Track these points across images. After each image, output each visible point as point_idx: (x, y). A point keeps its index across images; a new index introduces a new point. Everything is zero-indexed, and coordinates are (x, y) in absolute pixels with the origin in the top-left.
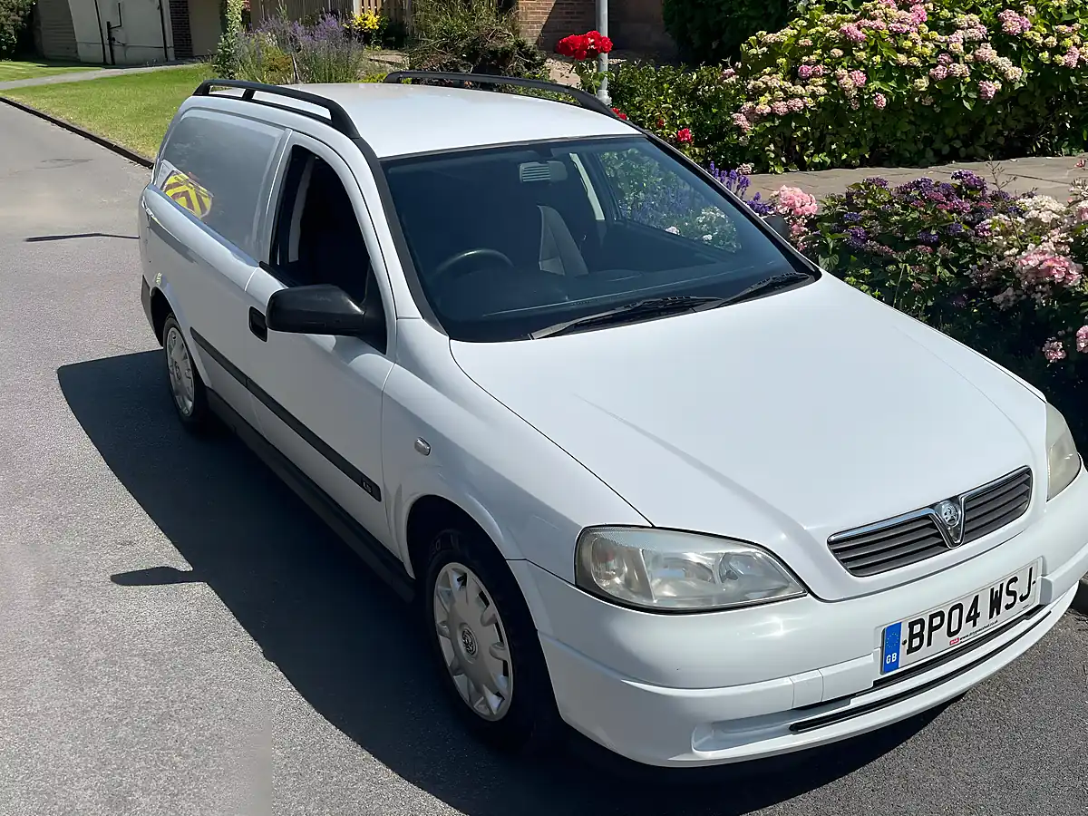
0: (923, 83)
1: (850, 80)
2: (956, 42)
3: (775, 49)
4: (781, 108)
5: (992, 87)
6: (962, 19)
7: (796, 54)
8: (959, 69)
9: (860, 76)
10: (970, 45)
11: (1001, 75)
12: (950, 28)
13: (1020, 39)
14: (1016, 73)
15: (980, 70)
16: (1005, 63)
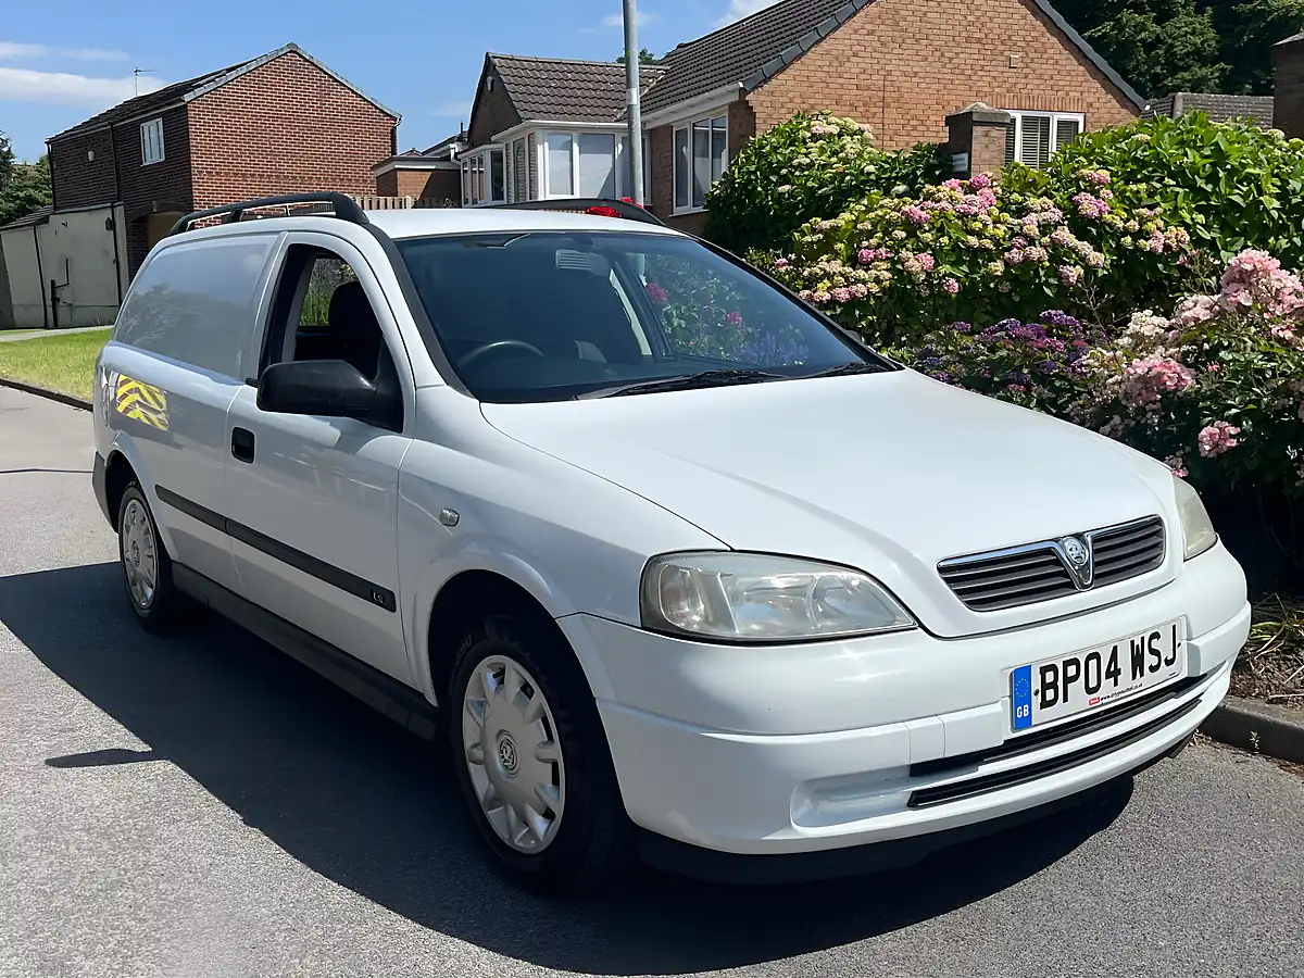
0: (998, 267)
1: (918, 263)
2: (1031, 224)
3: (832, 235)
4: (843, 294)
5: (1074, 273)
6: (1034, 202)
7: (855, 237)
8: (1036, 252)
9: (927, 259)
10: (1045, 228)
11: (1083, 260)
12: (1022, 211)
13: (1098, 222)
14: (1098, 258)
15: (1058, 253)
16: (1085, 247)
